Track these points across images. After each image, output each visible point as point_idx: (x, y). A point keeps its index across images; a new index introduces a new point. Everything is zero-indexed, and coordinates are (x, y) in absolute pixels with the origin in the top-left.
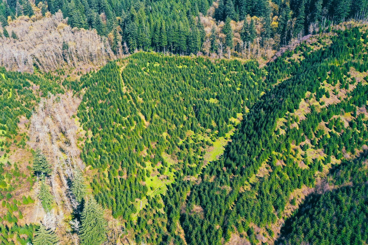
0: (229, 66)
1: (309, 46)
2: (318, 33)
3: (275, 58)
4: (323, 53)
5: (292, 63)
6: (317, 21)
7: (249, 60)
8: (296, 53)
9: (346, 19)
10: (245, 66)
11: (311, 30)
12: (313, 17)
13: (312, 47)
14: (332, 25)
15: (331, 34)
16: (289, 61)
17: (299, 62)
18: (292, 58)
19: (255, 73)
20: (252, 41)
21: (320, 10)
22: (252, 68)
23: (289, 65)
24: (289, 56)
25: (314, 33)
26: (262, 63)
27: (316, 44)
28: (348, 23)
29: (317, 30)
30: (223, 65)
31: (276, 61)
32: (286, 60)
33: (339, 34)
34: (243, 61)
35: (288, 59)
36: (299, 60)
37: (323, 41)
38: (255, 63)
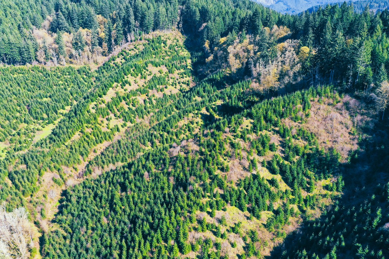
0: (63, 72)
1: (127, 51)
2: (134, 41)
3: (104, 62)
4: (137, 56)
5: (116, 65)
6: (133, 32)
7: (83, 65)
8: (118, 57)
9: (154, 30)
10: (78, 71)
11: (129, 39)
12: (129, 28)
13: (130, 52)
14: (144, 35)
15: (143, 41)
16: (114, 64)
17: (121, 64)
18: (116, 62)
19: (86, 75)
20: (82, 50)
21: (134, 23)
22: (84, 72)
23: (113, 67)
24: (113, 60)
25: (131, 41)
26: (94, 68)
27: (133, 50)
28: (155, 32)
29: (133, 39)
30: (58, 71)
31: (104, 65)
32: (112, 64)
33: (149, 41)
34: (76, 67)
35: (113, 62)
36: (121, 62)
37: (138, 47)
38: (87, 68)
